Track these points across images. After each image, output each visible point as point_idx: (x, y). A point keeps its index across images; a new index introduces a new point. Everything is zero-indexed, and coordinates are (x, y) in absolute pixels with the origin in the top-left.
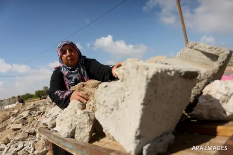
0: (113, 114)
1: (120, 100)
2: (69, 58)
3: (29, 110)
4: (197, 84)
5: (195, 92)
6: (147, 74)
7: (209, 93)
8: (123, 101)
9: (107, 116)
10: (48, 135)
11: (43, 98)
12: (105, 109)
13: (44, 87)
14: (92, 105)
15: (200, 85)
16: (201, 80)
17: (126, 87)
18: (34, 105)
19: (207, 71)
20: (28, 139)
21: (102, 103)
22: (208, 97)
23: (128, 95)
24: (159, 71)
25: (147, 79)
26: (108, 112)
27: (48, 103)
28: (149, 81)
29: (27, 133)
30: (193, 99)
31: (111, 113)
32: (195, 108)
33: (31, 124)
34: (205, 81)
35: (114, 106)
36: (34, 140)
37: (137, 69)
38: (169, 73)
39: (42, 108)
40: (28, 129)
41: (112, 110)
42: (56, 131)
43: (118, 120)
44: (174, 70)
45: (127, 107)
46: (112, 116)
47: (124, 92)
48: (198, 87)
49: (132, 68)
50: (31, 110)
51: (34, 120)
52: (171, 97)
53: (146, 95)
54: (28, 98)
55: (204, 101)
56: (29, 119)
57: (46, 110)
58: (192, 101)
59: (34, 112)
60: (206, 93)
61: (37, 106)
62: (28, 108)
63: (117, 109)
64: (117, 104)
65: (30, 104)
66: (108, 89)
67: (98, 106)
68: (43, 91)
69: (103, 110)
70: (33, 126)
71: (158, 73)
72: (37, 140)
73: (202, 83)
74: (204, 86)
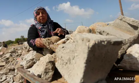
0: (67, 65)
1: (71, 58)
2: (41, 18)
3: (10, 52)
4: (123, 47)
5: (121, 51)
6: (89, 44)
7: (131, 53)
8: (74, 59)
9: (63, 67)
10: (24, 74)
11: (20, 44)
12: (62, 62)
13: (21, 36)
14: (54, 57)
15: (125, 47)
16: (125, 44)
17: (76, 51)
18: (14, 49)
19: (130, 38)
20: (10, 73)
21: (60, 58)
22: (130, 56)
23: (77, 56)
24: (97, 42)
25: (89, 48)
26: (64, 64)
27: (24, 48)
28: (90, 49)
29: (9, 69)
30: (120, 56)
31: (66, 65)
32: (121, 62)
33: (12, 63)
34: (128, 45)
35: (67, 61)
36: (13, 74)
37: (83, 41)
38: (103, 43)
39: (19, 52)
40: (9, 66)
41: (67, 63)
42: (29, 72)
43: (70, 70)
44: (107, 41)
45: (75, 63)
46: (66, 67)
47: (74, 53)
48: (124, 48)
49: (79, 39)
50: (12, 52)
51: (14, 60)
52: (104, 57)
53: (88, 58)
54: (10, 43)
55: (128, 58)
56: (10, 59)
57: (22, 53)
58: (119, 58)
59: (14, 54)
60: (129, 53)
61: (16, 50)
62: (10, 51)
63: (70, 63)
64: (69, 60)
65: (11, 48)
66: (65, 49)
67: (57, 59)
68: (20, 39)
69: (61, 62)
70: (13, 64)
71: (96, 43)
72: (16, 74)
73: (126, 46)
74: (128, 48)
